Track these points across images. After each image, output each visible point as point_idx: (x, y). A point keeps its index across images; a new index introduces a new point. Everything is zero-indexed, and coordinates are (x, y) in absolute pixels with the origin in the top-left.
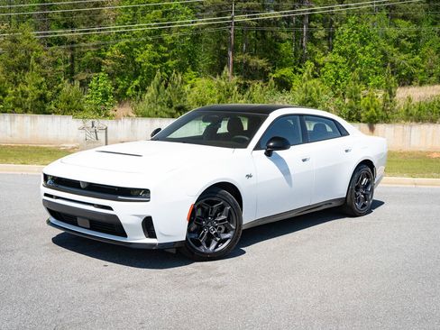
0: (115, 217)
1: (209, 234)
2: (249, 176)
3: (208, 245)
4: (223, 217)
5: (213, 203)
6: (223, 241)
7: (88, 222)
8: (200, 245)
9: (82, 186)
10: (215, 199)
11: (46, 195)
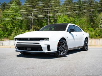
0: (40, 45)
1: (61, 50)
2: (67, 37)
3: (61, 53)
4: (64, 46)
5: (61, 43)
6: (64, 52)
7: (30, 48)
8: (59, 53)
9: (28, 39)
10: (62, 42)
11: (17, 43)
